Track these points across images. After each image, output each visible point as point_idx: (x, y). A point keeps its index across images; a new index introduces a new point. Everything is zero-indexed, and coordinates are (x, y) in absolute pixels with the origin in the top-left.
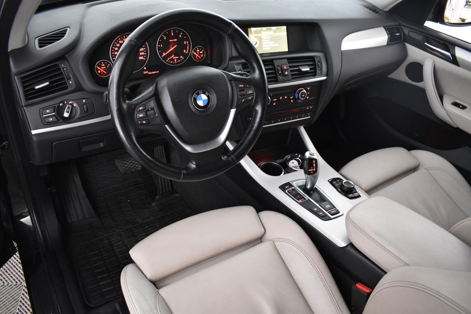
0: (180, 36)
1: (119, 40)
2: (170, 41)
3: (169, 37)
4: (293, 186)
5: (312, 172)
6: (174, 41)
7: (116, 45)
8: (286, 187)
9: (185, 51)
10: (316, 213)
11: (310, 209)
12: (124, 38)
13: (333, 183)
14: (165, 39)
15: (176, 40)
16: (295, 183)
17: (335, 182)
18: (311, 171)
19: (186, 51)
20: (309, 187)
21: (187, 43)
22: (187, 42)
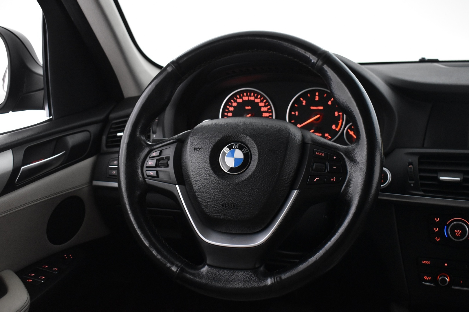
0: (330, 103)
1: (237, 98)
2: (312, 108)
3: (311, 102)
6: (318, 110)
7: (232, 104)
9: (334, 127)
12: (244, 96)
14: (304, 104)
15: (321, 108)
19: (337, 127)
21: (339, 115)
22: (341, 113)
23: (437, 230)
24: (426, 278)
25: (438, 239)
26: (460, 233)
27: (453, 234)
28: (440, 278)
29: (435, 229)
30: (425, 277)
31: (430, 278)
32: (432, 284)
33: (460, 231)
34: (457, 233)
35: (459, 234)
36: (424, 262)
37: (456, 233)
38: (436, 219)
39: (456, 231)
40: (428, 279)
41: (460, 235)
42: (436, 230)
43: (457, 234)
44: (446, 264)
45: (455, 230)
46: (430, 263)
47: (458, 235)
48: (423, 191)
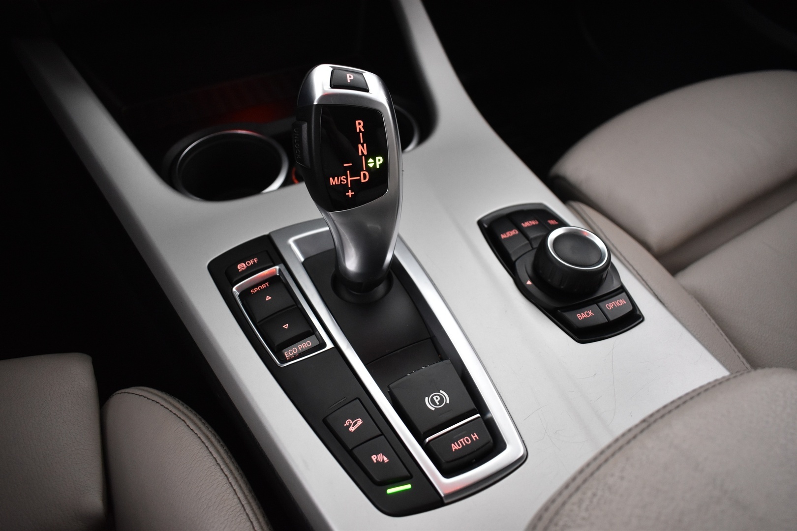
4: (282, 261)
5: (350, 194)
8: (241, 267)
10: (350, 452)
11: (325, 421)
13: (503, 236)
16: (297, 242)
17: (514, 232)
18: (345, 188)
20: (352, 263)
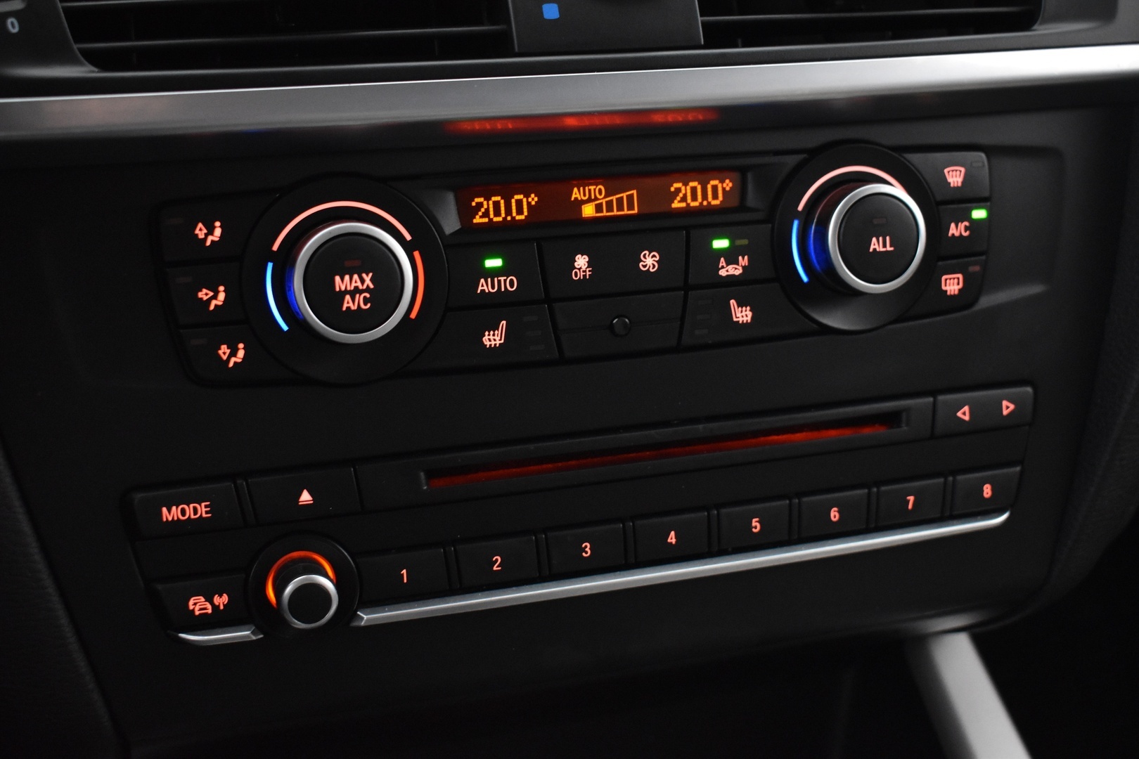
23: (222, 296)
24: (198, 605)
25: (234, 353)
26: (368, 290)
27: (325, 300)
28: (289, 590)
29: (204, 294)
30: (191, 602)
31: (221, 600)
32: (244, 634)
33: (363, 281)
34: (346, 292)
35: (360, 299)
36: (170, 514)
37: (343, 294)
38: (200, 231)
39: (342, 283)
40: (215, 607)
41: (366, 301)
42: (215, 297)
43: (348, 303)
44: (306, 497)
45: (338, 279)
46: (212, 509)
47: (354, 307)
48: (94, 58)
